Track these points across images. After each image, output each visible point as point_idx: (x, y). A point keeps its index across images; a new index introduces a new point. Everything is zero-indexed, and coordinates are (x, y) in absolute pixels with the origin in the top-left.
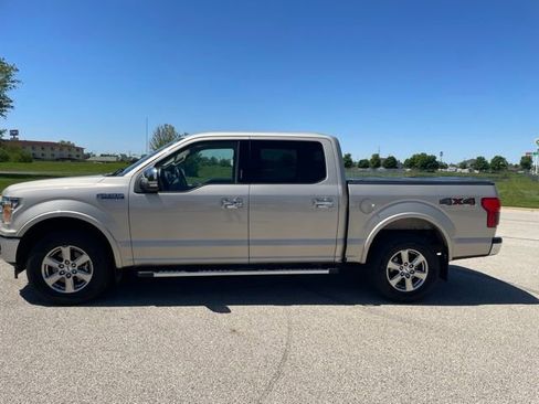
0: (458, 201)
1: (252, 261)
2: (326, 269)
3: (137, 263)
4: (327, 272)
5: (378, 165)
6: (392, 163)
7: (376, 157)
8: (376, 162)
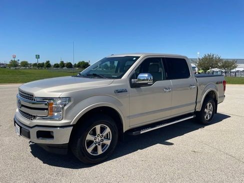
3: (132, 127)
5: (63, 66)
6: (69, 65)
7: (62, 62)
8: (62, 65)
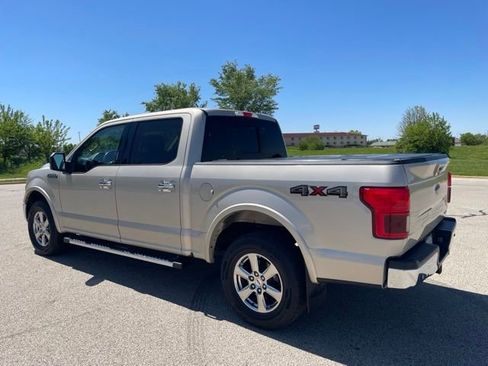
0: (318, 191)
1: (124, 242)
2: (171, 261)
4: (170, 264)
